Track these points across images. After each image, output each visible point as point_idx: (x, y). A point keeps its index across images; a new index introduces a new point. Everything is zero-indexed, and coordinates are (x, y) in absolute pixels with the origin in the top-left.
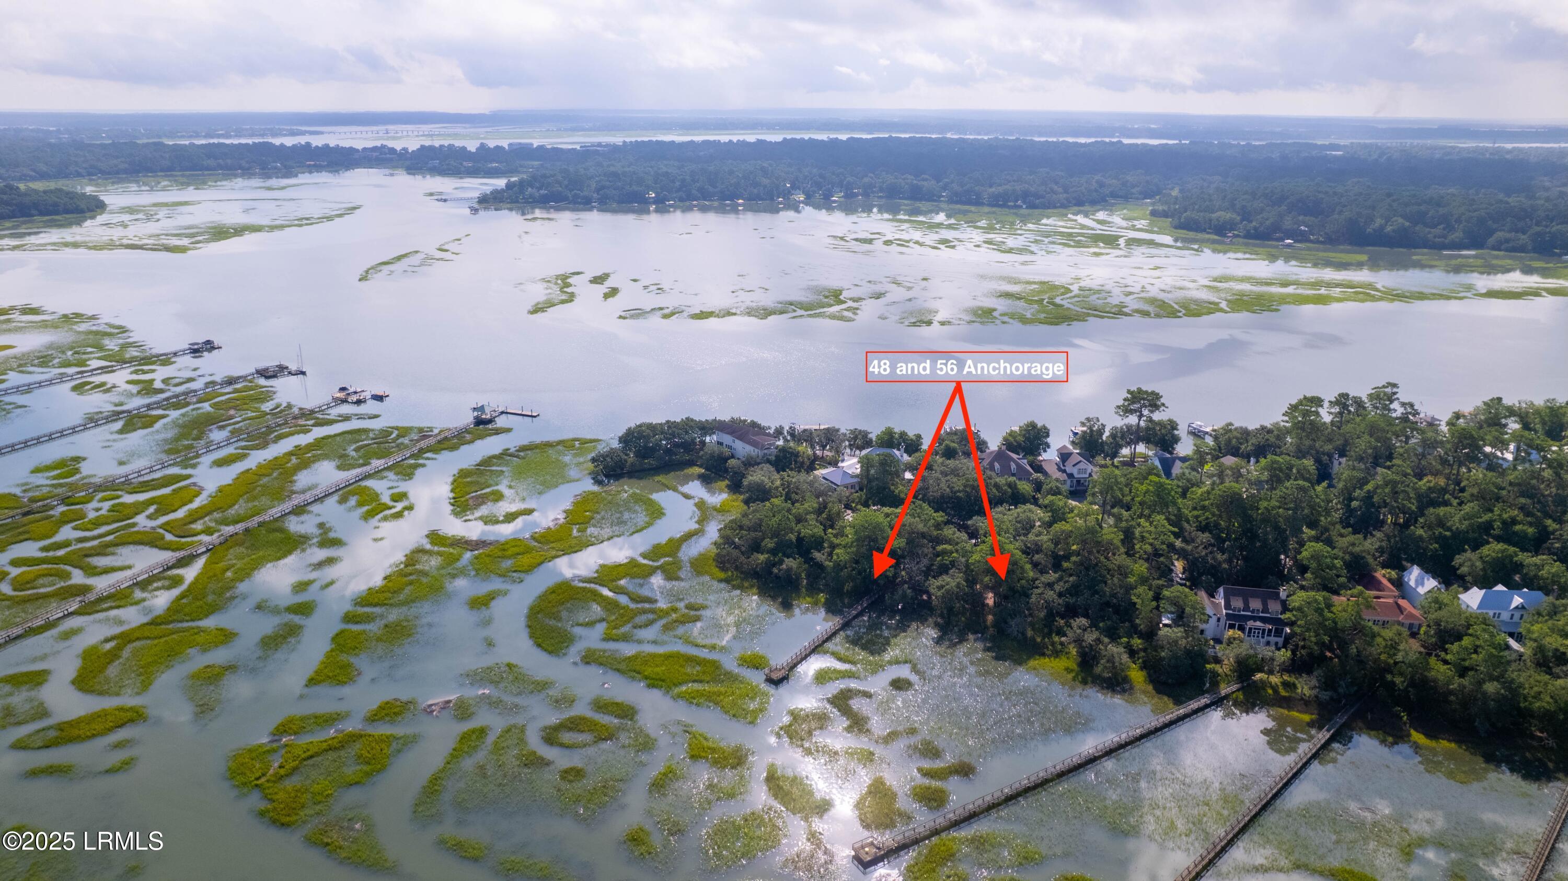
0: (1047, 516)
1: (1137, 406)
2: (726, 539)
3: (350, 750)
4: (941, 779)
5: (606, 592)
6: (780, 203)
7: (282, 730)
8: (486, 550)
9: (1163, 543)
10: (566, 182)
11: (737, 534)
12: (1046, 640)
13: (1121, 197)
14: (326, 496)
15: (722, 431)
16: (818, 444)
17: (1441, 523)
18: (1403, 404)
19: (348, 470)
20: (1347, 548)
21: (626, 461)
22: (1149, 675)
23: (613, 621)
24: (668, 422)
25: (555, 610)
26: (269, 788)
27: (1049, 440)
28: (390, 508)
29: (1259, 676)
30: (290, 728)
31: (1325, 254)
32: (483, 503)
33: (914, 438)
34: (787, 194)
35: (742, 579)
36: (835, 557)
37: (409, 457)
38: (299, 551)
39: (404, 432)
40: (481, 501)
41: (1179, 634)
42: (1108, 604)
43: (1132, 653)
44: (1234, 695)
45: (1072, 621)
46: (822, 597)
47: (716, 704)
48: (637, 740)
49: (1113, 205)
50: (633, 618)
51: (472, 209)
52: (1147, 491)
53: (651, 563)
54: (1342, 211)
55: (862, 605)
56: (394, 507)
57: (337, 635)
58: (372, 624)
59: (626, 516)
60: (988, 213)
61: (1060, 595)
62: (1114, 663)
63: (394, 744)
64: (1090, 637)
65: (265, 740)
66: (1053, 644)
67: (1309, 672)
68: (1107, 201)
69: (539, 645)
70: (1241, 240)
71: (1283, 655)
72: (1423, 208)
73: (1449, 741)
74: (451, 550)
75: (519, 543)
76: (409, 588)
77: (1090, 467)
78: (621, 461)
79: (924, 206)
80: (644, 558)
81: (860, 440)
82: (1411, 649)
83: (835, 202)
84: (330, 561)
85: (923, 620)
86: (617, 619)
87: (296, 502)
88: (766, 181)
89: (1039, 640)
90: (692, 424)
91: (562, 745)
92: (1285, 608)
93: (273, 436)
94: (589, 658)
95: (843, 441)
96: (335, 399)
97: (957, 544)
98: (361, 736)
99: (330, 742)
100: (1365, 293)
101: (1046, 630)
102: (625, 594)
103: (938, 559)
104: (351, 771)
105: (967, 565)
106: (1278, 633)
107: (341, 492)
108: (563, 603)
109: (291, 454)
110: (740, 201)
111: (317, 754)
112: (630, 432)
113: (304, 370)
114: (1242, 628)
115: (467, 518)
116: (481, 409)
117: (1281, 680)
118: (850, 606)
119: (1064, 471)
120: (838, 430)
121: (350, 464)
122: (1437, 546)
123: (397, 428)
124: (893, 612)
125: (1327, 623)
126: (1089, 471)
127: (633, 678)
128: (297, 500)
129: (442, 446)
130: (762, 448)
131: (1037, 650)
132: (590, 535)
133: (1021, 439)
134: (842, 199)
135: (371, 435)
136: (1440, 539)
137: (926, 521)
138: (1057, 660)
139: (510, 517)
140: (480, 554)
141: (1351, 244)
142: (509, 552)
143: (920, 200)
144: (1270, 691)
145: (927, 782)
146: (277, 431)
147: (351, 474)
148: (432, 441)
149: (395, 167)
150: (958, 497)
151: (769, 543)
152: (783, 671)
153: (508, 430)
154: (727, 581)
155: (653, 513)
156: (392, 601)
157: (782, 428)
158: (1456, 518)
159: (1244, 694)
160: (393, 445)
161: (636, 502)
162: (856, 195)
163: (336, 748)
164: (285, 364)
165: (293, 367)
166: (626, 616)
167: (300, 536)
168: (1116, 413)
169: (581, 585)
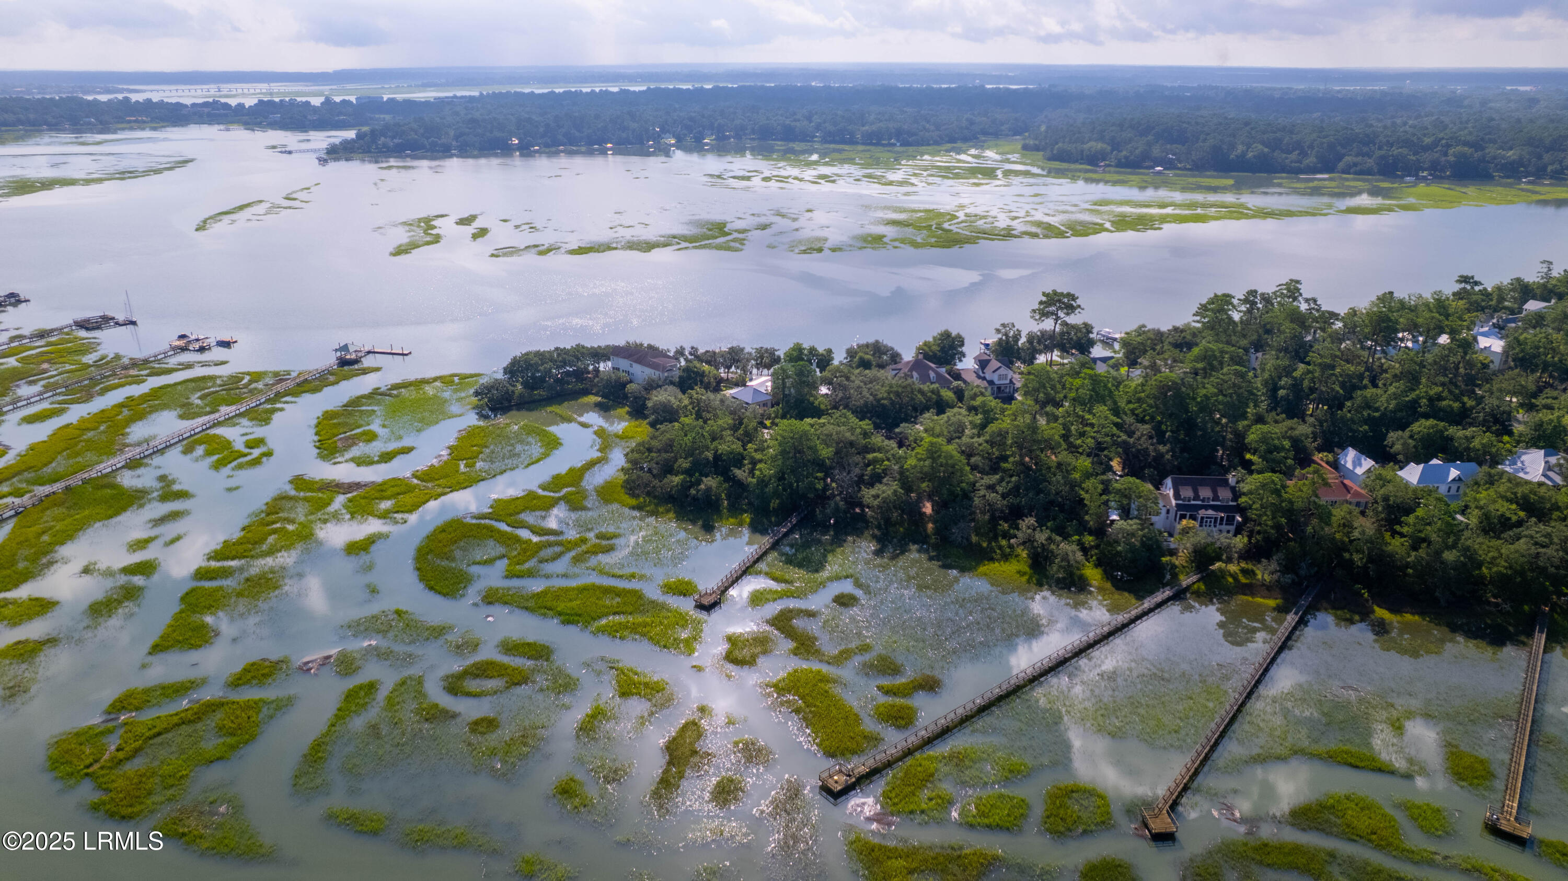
0: (978, 419)
1: (1053, 308)
2: (634, 464)
3: (208, 722)
4: (905, 696)
5: (503, 527)
6: (651, 147)
7: (120, 705)
8: (360, 492)
9: (1107, 435)
10: (422, 131)
11: (647, 457)
12: (993, 544)
13: (991, 134)
14: (167, 447)
15: (617, 355)
16: (723, 364)
17: (1368, 405)
18: (1307, 300)
19: (193, 418)
20: (1286, 432)
21: (513, 392)
22: (1105, 572)
23: (515, 557)
24: (557, 349)
25: (446, 550)
26: (103, 776)
27: (964, 349)
28: (245, 455)
29: (1218, 565)
30: (130, 704)
31: (1194, 180)
32: (354, 444)
33: (824, 353)
34: (657, 138)
35: (657, 505)
36: (757, 473)
37: (264, 403)
38: (135, 507)
39: (257, 377)
40: (352, 442)
41: (1134, 527)
42: (1052, 503)
43: (1084, 550)
44: (1196, 586)
45: (1021, 522)
46: (747, 517)
47: (643, 635)
48: (556, 682)
49: (984, 141)
50: (537, 552)
51: (320, 159)
52: (1082, 386)
53: (552, 494)
54: (1206, 139)
55: (790, 522)
56: (250, 454)
57: (187, 594)
58: (231, 579)
59: (519, 448)
60: (863, 151)
61: (1004, 496)
62: (1069, 562)
63: (265, 710)
64: (1041, 537)
65: (97, 720)
66: (1000, 548)
67: (1268, 558)
68: (978, 138)
69: (431, 588)
70: (1112, 169)
71: (1240, 542)
72: (1278, 135)
73: (1413, 614)
74: (320, 495)
75: (399, 482)
76: (273, 536)
77: (1010, 374)
78: (507, 392)
79: (797, 146)
80: (544, 489)
81: (766, 359)
82: (1365, 526)
83: (707, 144)
84: (174, 516)
85: (858, 533)
86: (519, 554)
87: (129, 455)
88: (634, 125)
89: (985, 545)
90: (584, 351)
91: (469, 694)
92: (1236, 495)
93: (98, 388)
94: (491, 598)
95: (748, 360)
96: (174, 348)
97: (887, 451)
98: (223, 704)
99: (183, 715)
100: (1238, 212)
101: (991, 535)
102: (525, 527)
103: (869, 469)
104: (211, 744)
105: (902, 472)
106: (1230, 521)
107: (185, 442)
108: (456, 542)
109: (122, 405)
110: (609, 145)
111: (167, 730)
112: (515, 362)
113: (134, 319)
114: (1193, 518)
115: (337, 460)
116: (345, 348)
117: (1239, 568)
118: (778, 524)
119: (984, 379)
120: (742, 350)
121: (194, 413)
122: (1366, 427)
123: (248, 374)
124: (825, 528)
125: (1284, 504)
126: (1009, 377)
127: (544, 615)
128: (130, 453)
129: (302, 389)
130: (664, 369)
131: (985, 556)
132: (480, 470)
133: (935, 348)
134: (714, 142)
135: (219, 382)
136: (1369, 421)
137: (852, 430)
138: (1008, 564)
139: (386, 457)
140: (355, 497)
141: (1215, 170)
142: (389, 493)
143: (793, 140)
144: (1230, 580)
145: (890, 700)
146: (101, 383)
147: (198, 423)
148: (290, 384)
149: (232, 122)
150: (883, 405)
151: (685, 464)
152: (714, 595)
153: (378, 369)
154: (639, 508)
155: (549, 444)
156: (252, 553)
157: (682, 348)
158: (1383, 399)
159: (1205, 584)
160: (245, 390)
161: (528, 434)
162: (728, 137)
163: (190, 722)
164: (110, 314)
165: (121, 318)
166: (530, 551)
167: (136, 491)
168: (1032, 317)
169: (474, 521)
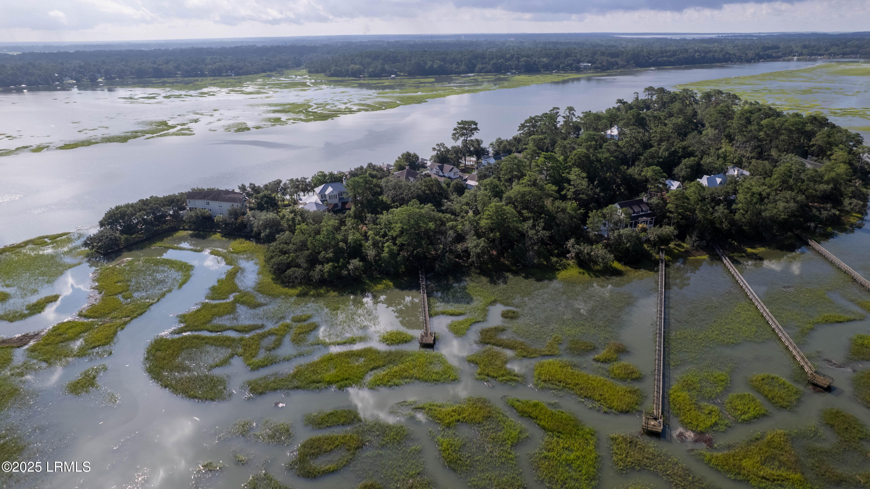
1: (464, 131)
6: (57, 86)
8: (36, 342)
15: (193, 198)
21: (120, 238)
23: (244, 352)
25: (175, 363)
31: (415, 80)
34: (60, 80)
44: (666, 258)
45: (567, 243)
49: (282, 71)
50: (258, 344)
55: (422, 277)
66: (556, 263)
70: (368, 78)
73: (760, 247)
78: (115, 239)
80: (213, 299)
83: (101, 82)
90: (161, 200)
94: (258, 390)
102: (228, 329)
106: (651, 221)
108: (176, 355)
110: (23, 86)
112: (111, 215)
117: (673, 244)
119: (444, 176)
126: (459, 173)
132: (142, 299)
138: (568, 270)
140: (32, 347)
141: (422, 75)
142: (69, 335)
143: (161, 77)
155: (181, 268)
159: (668, 256)
161: (155, 265)
162: (114, 78)
166: (251, 345)
